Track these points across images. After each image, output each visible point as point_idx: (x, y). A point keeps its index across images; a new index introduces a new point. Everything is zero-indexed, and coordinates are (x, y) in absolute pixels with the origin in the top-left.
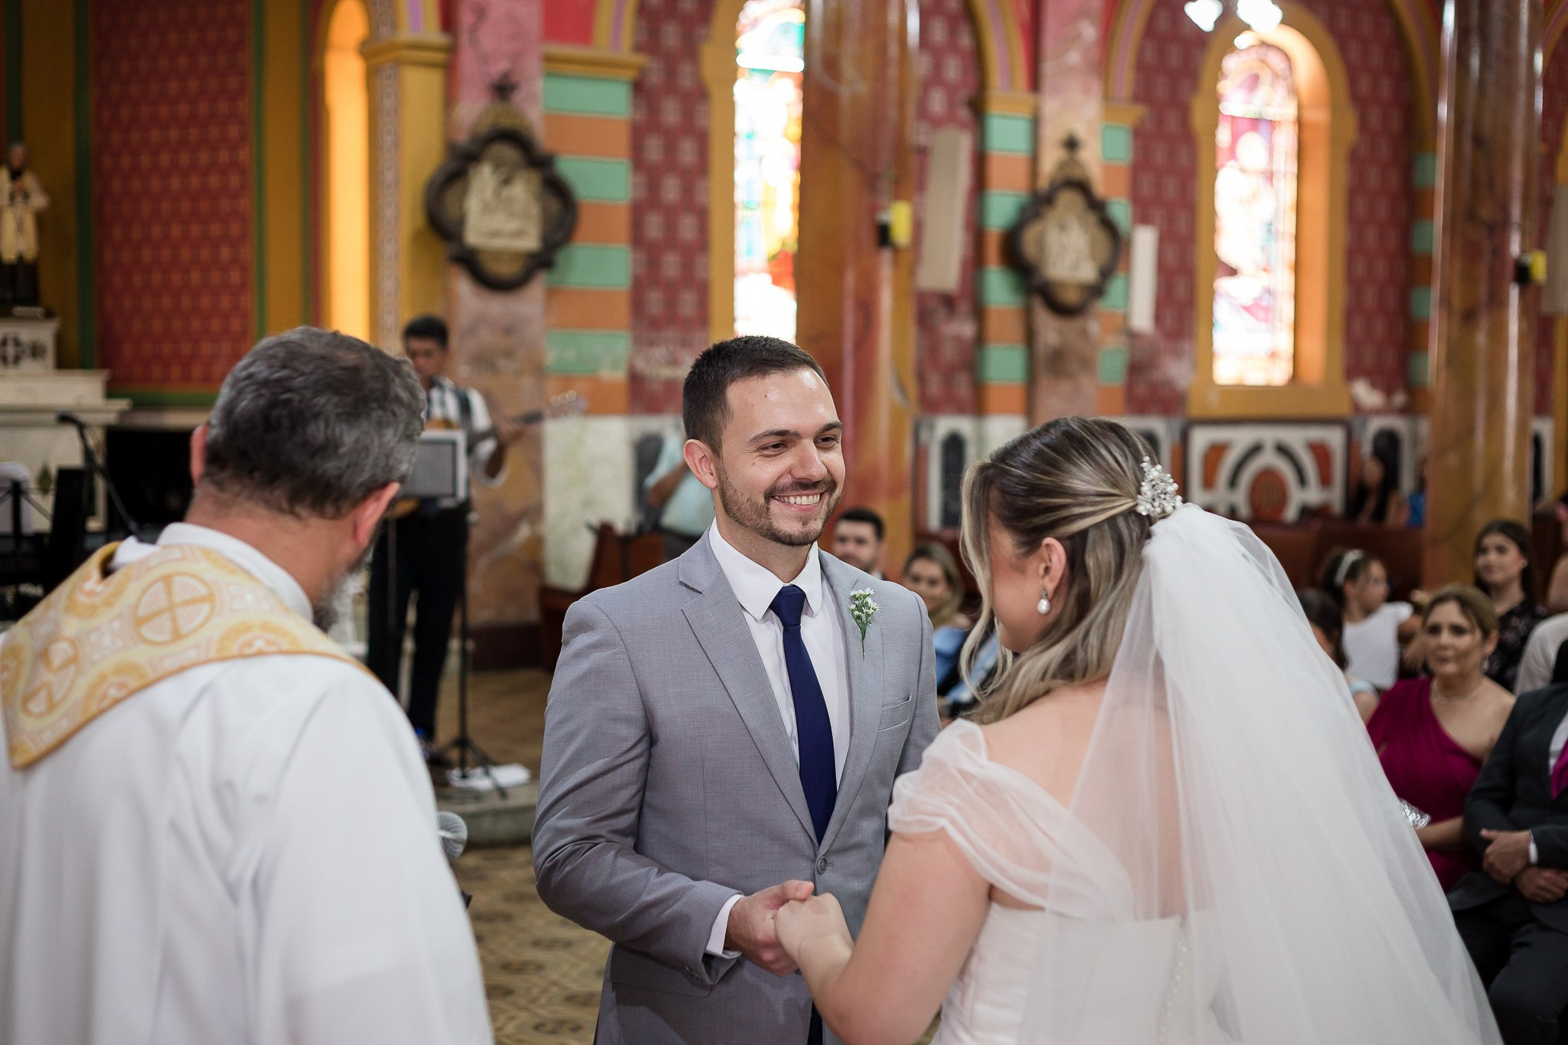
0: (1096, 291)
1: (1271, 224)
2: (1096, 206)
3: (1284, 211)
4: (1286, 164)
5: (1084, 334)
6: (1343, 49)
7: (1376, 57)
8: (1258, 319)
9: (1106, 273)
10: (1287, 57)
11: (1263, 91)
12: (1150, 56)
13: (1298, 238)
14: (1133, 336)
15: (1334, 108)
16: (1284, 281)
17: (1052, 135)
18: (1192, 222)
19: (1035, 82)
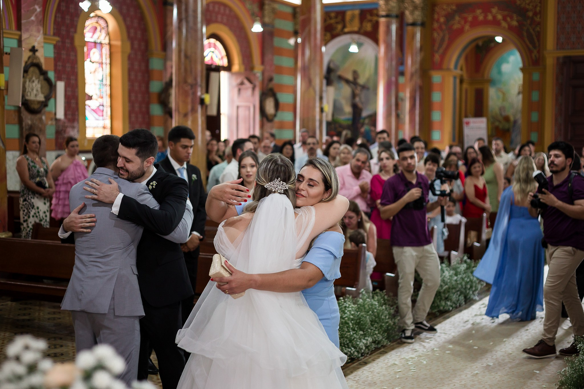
0: (44, 104)
1: (102, 80)
2: (43, 73)
3: (106, 76)
4: (106, 60)
5: (41, 119)
6: (125, 20)
7: (136, 23)
8: (99, 116)
9: (48, 98)
10: (106, 22)
11: (98, 33)
12: (59, 20)
13: (111, 85)
14: (57, 120)
15: (122, 41)
16: (107, 101)
17: (26, 46)
18: (76, 80)
19: (19, 27)
